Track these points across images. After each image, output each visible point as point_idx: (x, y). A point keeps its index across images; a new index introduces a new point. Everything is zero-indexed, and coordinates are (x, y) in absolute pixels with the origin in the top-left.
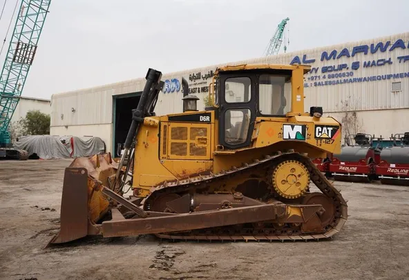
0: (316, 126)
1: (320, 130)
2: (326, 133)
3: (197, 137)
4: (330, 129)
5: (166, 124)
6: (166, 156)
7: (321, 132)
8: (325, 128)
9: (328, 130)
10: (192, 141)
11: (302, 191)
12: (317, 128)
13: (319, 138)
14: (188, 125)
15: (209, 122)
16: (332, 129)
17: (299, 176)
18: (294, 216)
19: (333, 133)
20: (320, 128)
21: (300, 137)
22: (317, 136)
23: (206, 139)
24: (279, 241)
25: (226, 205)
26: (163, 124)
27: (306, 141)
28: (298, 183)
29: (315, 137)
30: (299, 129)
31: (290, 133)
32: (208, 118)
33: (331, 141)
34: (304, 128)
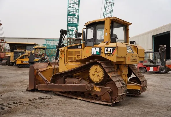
0: (105, 48)
1: (107, 50)
2: (109, 51)
3: (77, 55)
4: (111, 49)
5: (67, 50)
6: (67, 62)
7: (107, 51)
8: (109, 49)
9: (110, 50)
10: (75, 57)
11: (100, 80)
12: (106, 49)
13: (107, 53)
14: (74, 50)
15: (81, 48)
16: (112, 48)
17: (99, 72)
18: (98, 91)
19: (113, 50)
20: (107, 49)
21: (98, 53)
22: (106, 53)
23: (80, 56)
24: (89, 102)
25: (73, 83)
26: (66, 50)
27: (101, 55)
28: (99, 76)
29: (105, 53)
30: (98, 49)
31: (94, 51)
32: (80, 47)
33: (112, 55)
34: (100, 49)
